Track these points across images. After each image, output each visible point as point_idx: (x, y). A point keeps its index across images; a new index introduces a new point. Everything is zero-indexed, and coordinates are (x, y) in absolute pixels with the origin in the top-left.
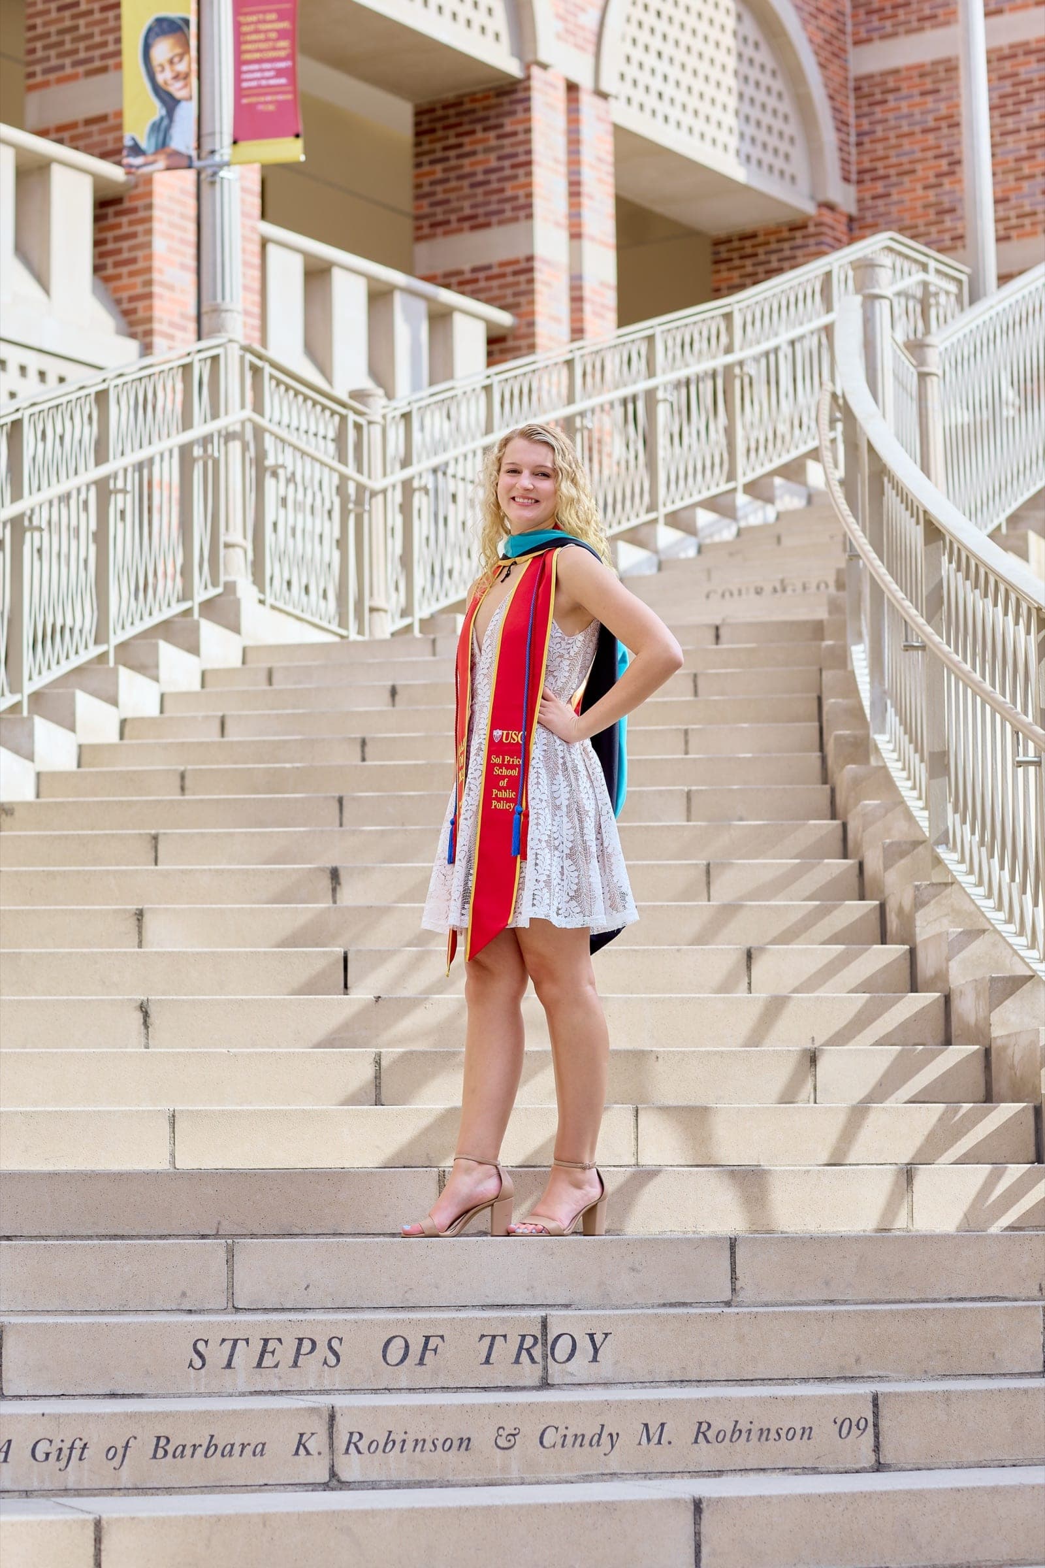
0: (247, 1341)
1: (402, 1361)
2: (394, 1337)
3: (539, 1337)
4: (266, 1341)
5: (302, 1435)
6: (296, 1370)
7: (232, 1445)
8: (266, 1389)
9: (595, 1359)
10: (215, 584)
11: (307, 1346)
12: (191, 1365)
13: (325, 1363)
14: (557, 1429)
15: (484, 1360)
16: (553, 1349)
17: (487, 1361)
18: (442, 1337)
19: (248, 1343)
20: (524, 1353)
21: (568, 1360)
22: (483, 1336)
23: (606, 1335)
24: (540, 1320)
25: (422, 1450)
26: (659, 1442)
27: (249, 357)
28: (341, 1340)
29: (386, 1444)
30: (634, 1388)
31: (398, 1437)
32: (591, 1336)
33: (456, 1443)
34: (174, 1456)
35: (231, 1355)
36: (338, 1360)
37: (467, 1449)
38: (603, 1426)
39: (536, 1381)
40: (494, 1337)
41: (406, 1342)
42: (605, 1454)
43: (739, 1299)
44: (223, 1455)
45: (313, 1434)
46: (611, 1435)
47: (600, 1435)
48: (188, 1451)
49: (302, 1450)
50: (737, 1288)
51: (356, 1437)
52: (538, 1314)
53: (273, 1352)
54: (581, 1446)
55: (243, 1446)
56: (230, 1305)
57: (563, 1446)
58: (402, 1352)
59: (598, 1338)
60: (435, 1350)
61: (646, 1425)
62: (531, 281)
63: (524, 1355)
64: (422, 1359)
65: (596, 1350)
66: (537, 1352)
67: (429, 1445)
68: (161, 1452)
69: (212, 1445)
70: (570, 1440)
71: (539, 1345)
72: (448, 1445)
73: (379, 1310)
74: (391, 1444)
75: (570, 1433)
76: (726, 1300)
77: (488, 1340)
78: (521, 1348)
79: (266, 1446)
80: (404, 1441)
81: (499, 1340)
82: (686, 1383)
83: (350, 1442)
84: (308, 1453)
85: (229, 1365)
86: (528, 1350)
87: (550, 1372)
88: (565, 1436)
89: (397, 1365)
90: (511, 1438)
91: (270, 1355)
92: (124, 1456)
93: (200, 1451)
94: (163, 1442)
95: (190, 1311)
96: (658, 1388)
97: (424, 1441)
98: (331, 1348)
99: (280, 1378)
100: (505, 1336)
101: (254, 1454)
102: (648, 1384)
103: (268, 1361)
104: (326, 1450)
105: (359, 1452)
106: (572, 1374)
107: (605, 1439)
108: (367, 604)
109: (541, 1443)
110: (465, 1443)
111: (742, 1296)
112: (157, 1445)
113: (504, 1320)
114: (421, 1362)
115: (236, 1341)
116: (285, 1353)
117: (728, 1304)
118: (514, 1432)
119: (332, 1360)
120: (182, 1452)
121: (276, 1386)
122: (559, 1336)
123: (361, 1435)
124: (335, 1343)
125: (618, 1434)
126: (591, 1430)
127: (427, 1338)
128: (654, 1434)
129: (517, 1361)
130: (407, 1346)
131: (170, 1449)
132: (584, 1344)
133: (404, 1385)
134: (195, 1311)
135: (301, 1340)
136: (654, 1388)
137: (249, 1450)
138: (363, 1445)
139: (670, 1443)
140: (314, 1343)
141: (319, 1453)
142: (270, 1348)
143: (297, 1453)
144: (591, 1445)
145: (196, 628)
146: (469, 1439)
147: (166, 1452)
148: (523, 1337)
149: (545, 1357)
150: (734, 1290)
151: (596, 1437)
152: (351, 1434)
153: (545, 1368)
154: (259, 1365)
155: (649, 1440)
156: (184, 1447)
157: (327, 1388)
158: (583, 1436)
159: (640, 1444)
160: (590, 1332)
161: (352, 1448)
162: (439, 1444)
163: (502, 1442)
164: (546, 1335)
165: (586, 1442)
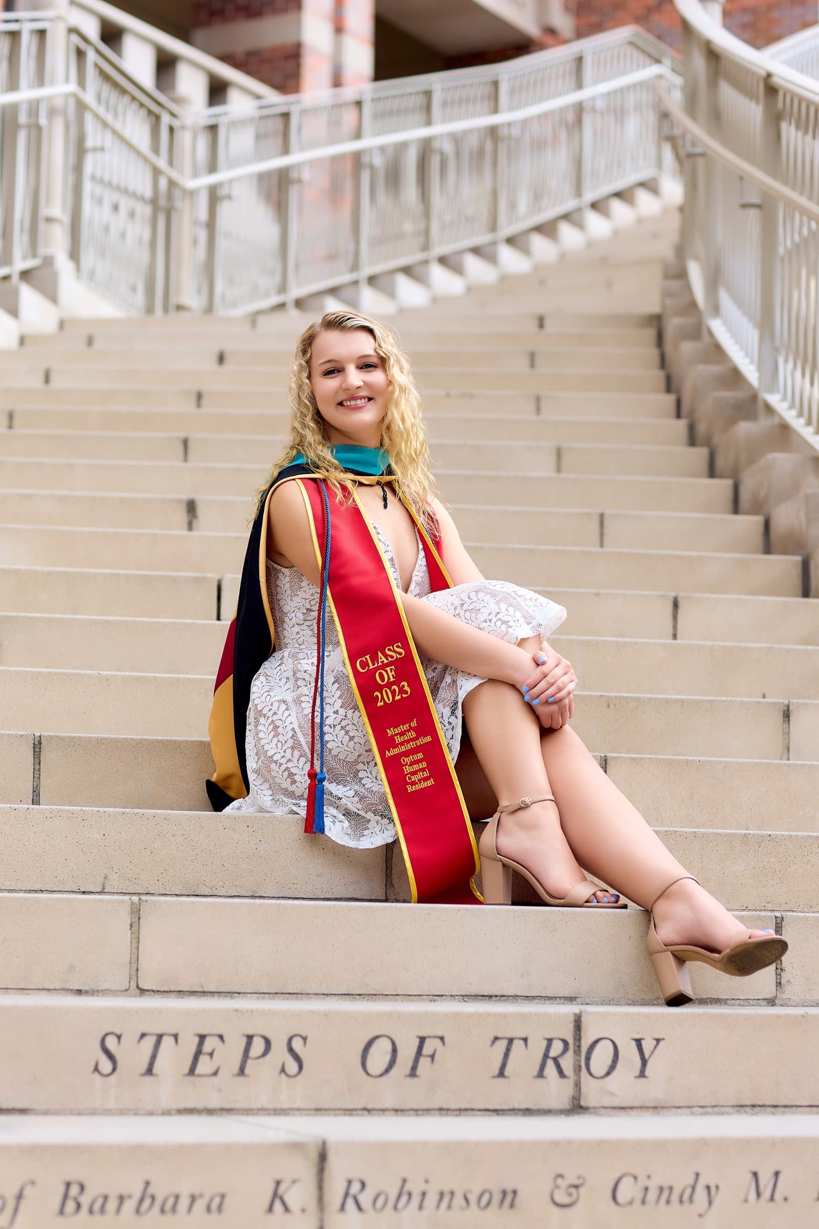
0: (176, 1037)
1: (387, 1071)
2: (377, 1037)
3: (571, 1041)
4: (202, 1038)
5: (278, 1183)
6: (241, 1079)
7: (177, 1197)
8: (200, 1106)
9: (642, 1074)
10: (34, 255)
11: (258, 1046)
12: (96, 1069)
13: (283, 1070)
14: (635, 1178)
15: (497, 1072)
16: (588, 1059)
17: (501, 1074)
18: (442, 1039)
19: (176, 1040)
20: (550, 1064)
21: (608, 1074)
22: (496, 1038)
23: (658, 1041)
24: (572, 1019)
25: (449, 1207)
26: (772, 1199)
27: (75, 39)
28: (305, 1039)
29: (399, 1196)
30: (693, 1114)
31: (416, 1187)
32: (638, 1042)
33: (497, 1198)
34: (91, 1211)
35: (154, 1057)
36: (301, 1067)
37: (512, 1206)
38: (697, 1175)
39: (565, 1104)
40: (511, 1041)
41: (394, 1044)
42: (700, 1216)
43: (784, 996)
44: (163, 1211)
45: (294, 1182)
46: (708, 1188)
47: (693, 1188)
48: (112, 1205)
49: (278, 1206)
50: (783, 982)
51: (356, 1187)
52: (570, 1010)
53: (211, 1054)
54: (668, 1202)
55: (193, 1199)
56: (134, 985)
57: (643, 1202)
58: (387, 1058)
59: (647, 1046)
60: (432, 1057)
61: (755, 1174)
62: (298, 66)
63: (550, 1065)
64: (414, 1068)
65: (644, 1062)
66: (567, 1063)
67: (459, 1200)
68: (71, 1206)
69: (146, 1195)
70: (652, 1195)
71: (570, 1053)
72: (485, 1200)
73: (329, 999)
74: (404, 1199)
75: (653, 1185)
76: (769, 996)
77: (502, 1045)
78: (546, 1056)
79: (227, 1200)
80: (424, 1194)
81: (518, 1045)
82: (758, 1109)
83: (347, 1194)
84: (287, 1209)
85: (149, 1071)
86: (555, 1060)
87: (584, 1089)
88: (646, 1189)
89: (381, 1076)
90: (573, 1190)
91: (208, 1057)
92: (16, 1210)
93: (129, 1206)
94: (74, 1190)
95: (79, 992)
96: (722, 1114)
97: (452, 1193)
98: (291, 1050)
99: (220, 1091)
100: (525, 1040)
101: (209, 1209)
102: (710, 1110)
103: (204, 1065)
104: (312, 1205)
105: (360, 1208)
106: (612, 1094)
107: (701, 1193)
108: (173, 300)
109: (614, 1198)
110: (509, 1197)
111: (789, 992)
112: (66, 1196)
113: (524, 1017)
114: (413, 1073)
115: (160, 1037)
116: (230, 1054)
117: (771, 1002)
118: (577, 1182)
119: (292, 1067)
120: (103, 1206)
121: (214, 1103)
122: (597, 1041)
123: (363, 1185)
124: (297, 1044)
125: (717, 1187)
126: (681, 1181)
127: (422, 1040)
128: (766, 1187)
129: (541, 1074)
130: (395, 1050)
131: (85, 1200)
132: (629, 1053)
133: (388, 1104)
134: (87, 992)
135: (250, 1038)
136: (717, 1114)
137: (200, 1205)
138: (365, 1199)
139: (786, 1199)
140: (268, 1042)
141: (303, 1210)
142: (207, 1048)
143: (270, 1209)
144: (681, 1201)
145: (15, 293)
146: (515, 1192)
147: (79, 1206)
148: (550, 1041)
149: (578, 1069)
150: (779, 984)
151: (688, 1192)
152: (350, 1182)
153: (578, 1085)
154: (192, 1071)
155: (759, 1194)
156: (106, 1198)
157: (285, 1106)
158: (671, 1188)
159: (746, 1201)
160: (637, 1037)
161: (350, 1203)
162: (473, 1198)
163: (561, 1197)
164: (579, 1040)
165: (675, 1197)
